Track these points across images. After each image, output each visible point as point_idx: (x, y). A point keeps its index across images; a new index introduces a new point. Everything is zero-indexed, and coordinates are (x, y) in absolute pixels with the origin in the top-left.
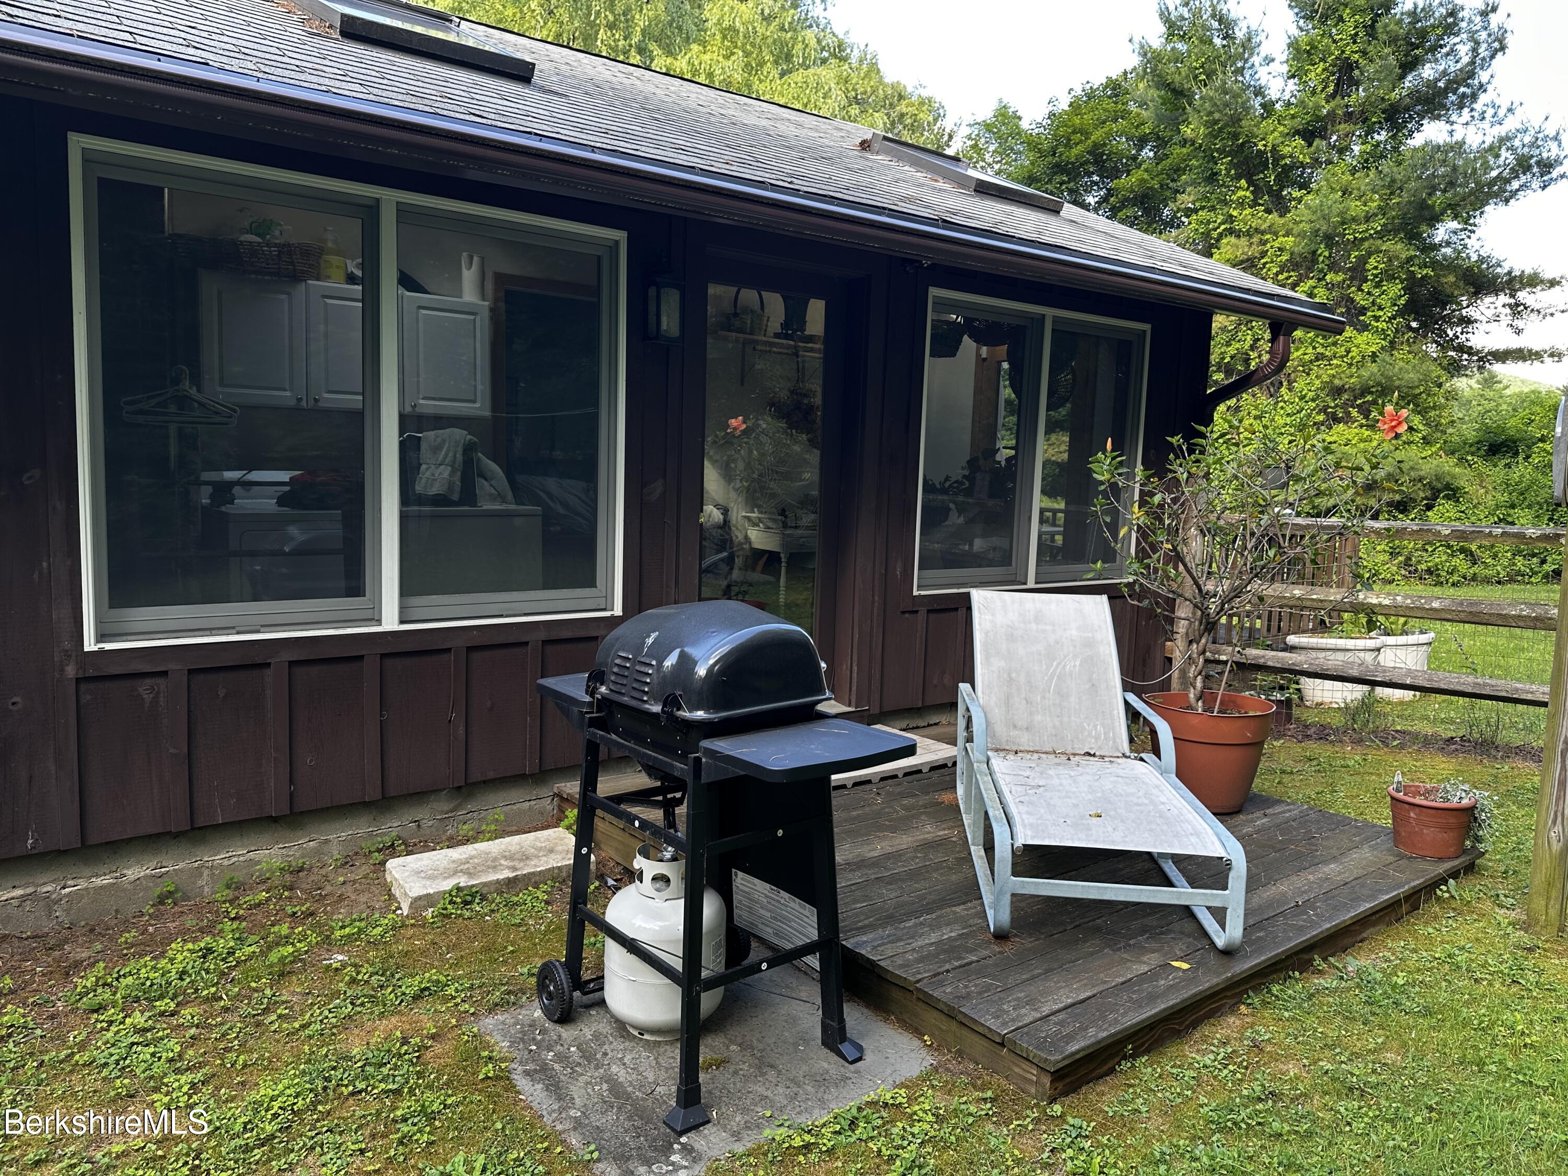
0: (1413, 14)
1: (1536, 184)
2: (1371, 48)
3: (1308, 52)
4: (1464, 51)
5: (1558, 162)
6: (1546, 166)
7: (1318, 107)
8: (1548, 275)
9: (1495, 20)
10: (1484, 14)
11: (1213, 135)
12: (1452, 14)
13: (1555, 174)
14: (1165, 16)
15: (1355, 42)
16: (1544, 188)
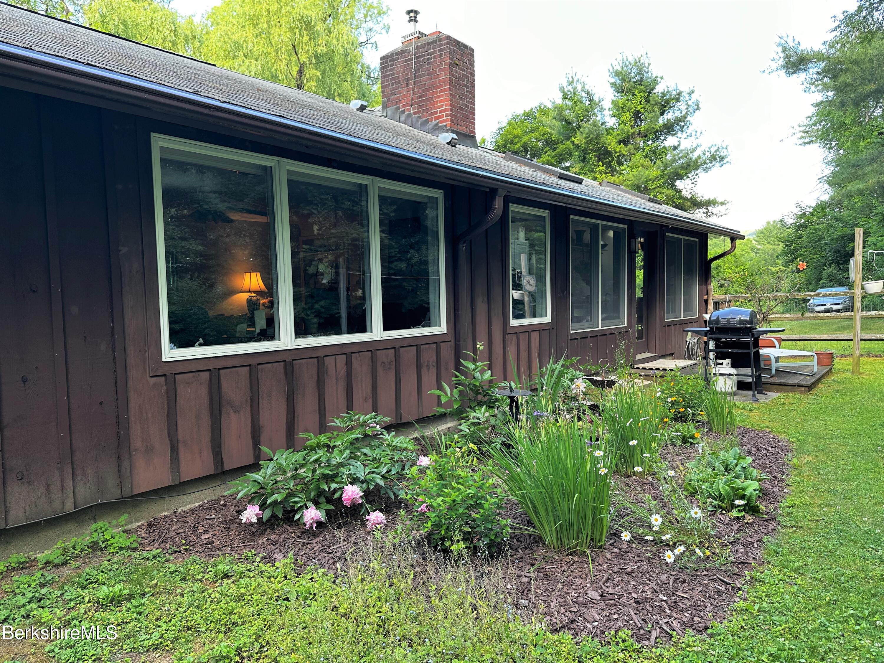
0: (664, 94)
1: (718, 165)
2: (647, 107)
3: (622, 108)
4: (683, 107)
5: (726, 156)
6: (722, 158)
7: (628, 131)
8: (719, 200)
9: (694, 97)
10: (690, 94)
11: (587, 143)
12: (679, 94)
13: (725, 162)
14: (562, 90)
15: (641, 104)
16: (721, 166)
